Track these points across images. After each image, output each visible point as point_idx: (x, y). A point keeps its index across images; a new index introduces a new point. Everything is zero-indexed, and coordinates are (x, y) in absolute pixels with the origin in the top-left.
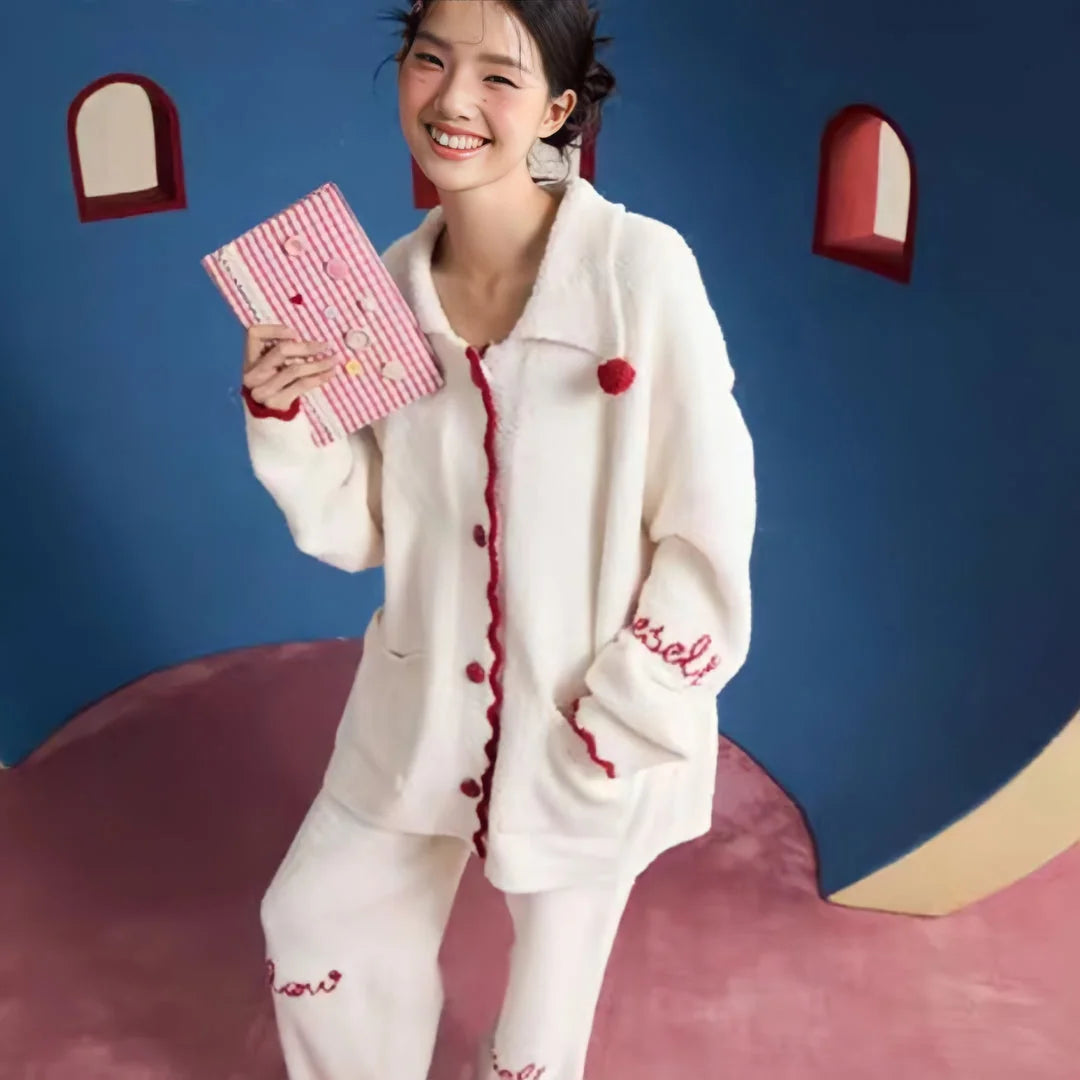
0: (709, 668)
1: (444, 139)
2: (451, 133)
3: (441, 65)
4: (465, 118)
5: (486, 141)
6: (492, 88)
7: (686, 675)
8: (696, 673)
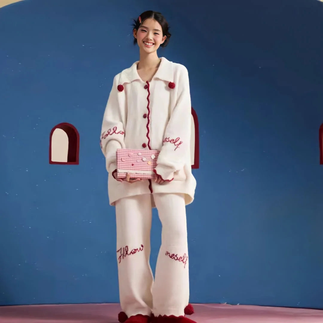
0: (180, 144)
1: (147, 44)
2: (149, 43)
3: (146, 32)
4: (151, 40)
5: (154, 44)
6: (155, 35)
7: (175, 145)
8: (177, 144)
